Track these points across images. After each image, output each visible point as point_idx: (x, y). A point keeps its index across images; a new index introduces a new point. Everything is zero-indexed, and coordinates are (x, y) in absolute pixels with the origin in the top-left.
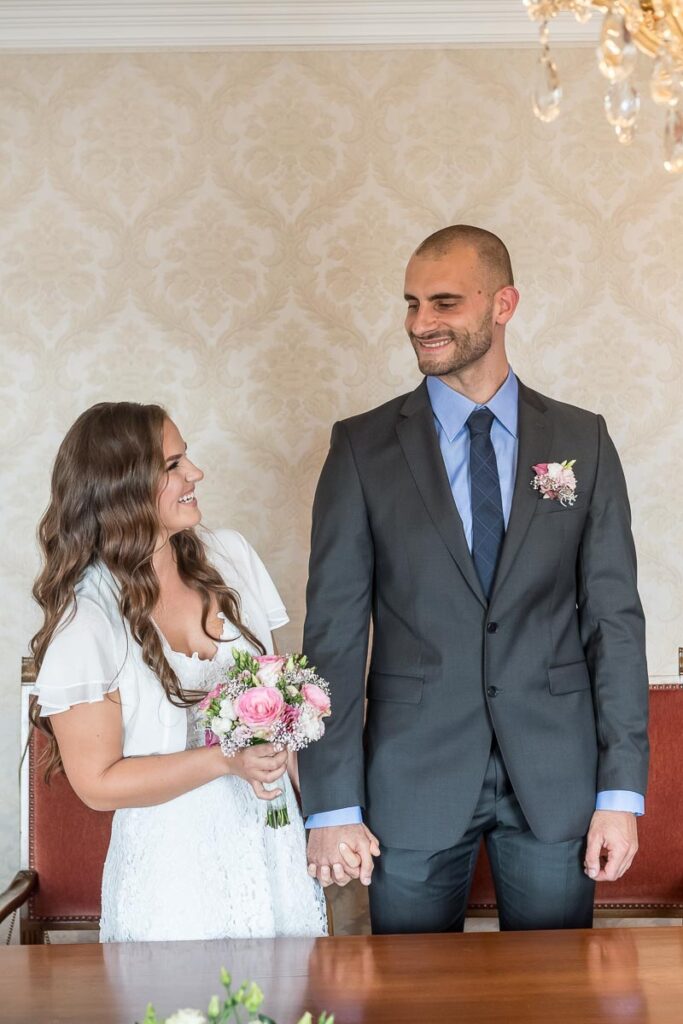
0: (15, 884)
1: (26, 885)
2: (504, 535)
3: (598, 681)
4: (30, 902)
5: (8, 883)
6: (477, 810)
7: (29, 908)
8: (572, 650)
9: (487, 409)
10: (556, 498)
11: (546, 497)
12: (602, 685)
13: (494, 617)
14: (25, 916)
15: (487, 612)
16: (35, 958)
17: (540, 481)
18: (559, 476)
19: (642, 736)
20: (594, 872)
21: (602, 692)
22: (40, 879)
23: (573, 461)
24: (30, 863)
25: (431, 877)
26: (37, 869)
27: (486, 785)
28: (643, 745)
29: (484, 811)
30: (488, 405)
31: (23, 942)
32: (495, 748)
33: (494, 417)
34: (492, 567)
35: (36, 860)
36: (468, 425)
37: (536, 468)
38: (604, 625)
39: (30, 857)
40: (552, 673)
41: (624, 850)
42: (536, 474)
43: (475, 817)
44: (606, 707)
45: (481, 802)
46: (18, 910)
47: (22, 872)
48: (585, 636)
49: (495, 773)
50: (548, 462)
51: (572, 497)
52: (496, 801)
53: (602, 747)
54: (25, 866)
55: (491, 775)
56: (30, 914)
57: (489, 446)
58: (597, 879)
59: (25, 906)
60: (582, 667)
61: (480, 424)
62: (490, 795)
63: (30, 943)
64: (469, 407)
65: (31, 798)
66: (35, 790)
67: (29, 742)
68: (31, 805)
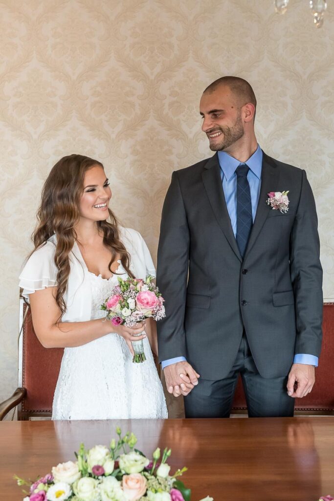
0: (16, 394)
1: (21, 394)
2: (252, 226)
3: (298, 300)
4: (22, 403)
5: (11, 395)
6: (235, 363)
7: (22, 406)
8: (286, 284)
9: (246, 165)
10: (279, 210)
11: (274, 208)
12: (299, 302)
13: (245, 267)
14: (20, 410)
15: (242, 264)
16: (24, 428)
17: (271, 201)
18: (281, 199)
19: (318, 328)
20: (291, 393)
21: (299, 306)
22: (28, 392)
23: (288, 192)
24: (23, 384)
25: (213, 393)
26: (26, 387)
27: (239, 351)
28: (319, 332)
29: (238, 364)
30: (246, 163)
31: (19, 419)
32: (244, 335)
33: (249, 169)
34: (245, 242)
35: (26, 383)
36: (236, 172)
37: (269, 194)
38: (301, 273)
39: (23, 381)
40: (275, 296)
41: (305, 383)
42: (269, 197)
43: (234, 367)
44: (302, 313)
45: (237, 359)
46: (17, 406)
47: (18, 388)
48: (293, 277)
49: (244, 346)
50: (275, 191)
51: (286, 209)
52: (244, 359)
53: (298, 333)
54: (20, 386)
55: (242, 347)
56: (22, 409)
57: (247, 182)
58: (293, 396)
59: (20, 405)
60: (291, 293)
61: (242, 172)
62: (242, 356)
63: (22, 420)
64: (237, 164)
65: (24, 353)
66: (26, 349)
67: (23, 326)
68: (24, 356)
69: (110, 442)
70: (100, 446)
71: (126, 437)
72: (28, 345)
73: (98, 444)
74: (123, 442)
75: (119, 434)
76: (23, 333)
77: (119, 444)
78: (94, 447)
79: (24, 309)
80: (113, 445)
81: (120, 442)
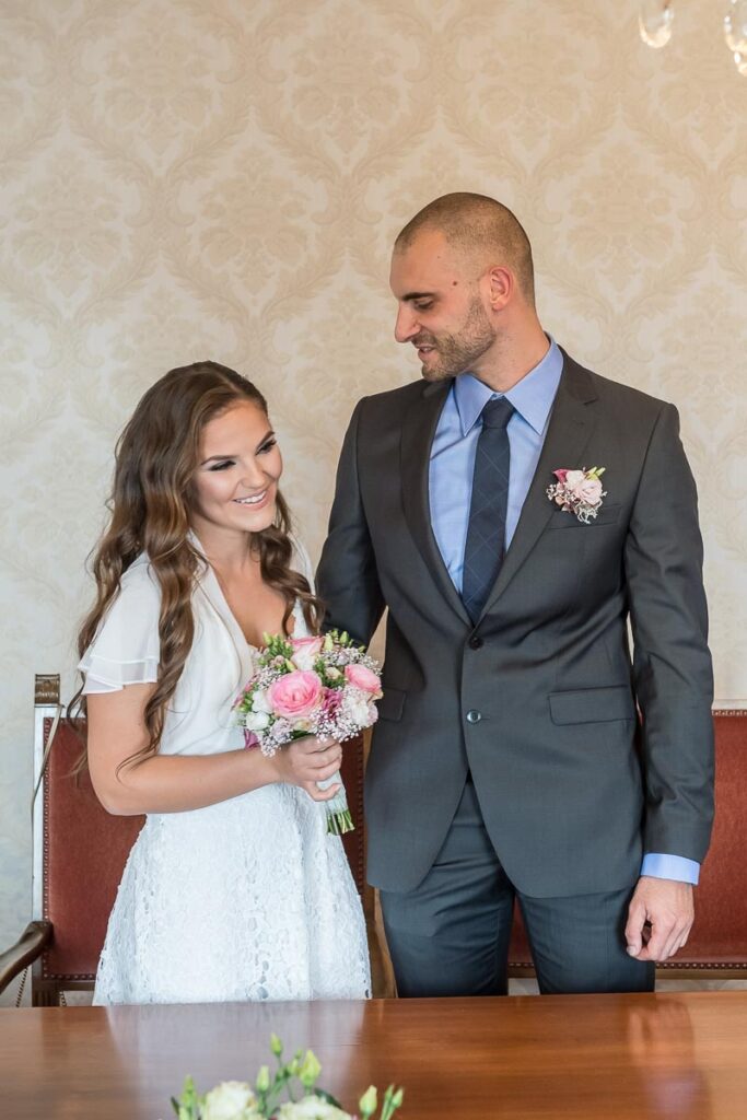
0: (27, 937)
1: (39, 938)
4: (44, 958)
5: (18, 936)
7: (43, 965)
9: (505, 399)
11: (564, 509)
14: (38, 974)
16: (49, 1022)
20: (634, 949)
22: (56, 932)
23: (602, 470)
24: (44, 912)
26: (52, 920)
30: (507, 395)
31: (35, 1004)
33: (514, 411)
35: (51, 910)
36: (482, 415)
39: (44, 906)
42: (557, 480)
46: (30, 967)
47: (34, 923)
50: (568, 469)
54: (38, 917)
56: (43, 972)
59: (38, 962)
61: (496, 417)
63: (44, 1006)
64: (486, 395)
65: (45, 838)
66: (50, 828)
67: (44, 773)
68: (45, 845)
69: (255, 1075)
70: (233, 1083)
71: (295, 1063)
72: (54, 818)
73: (228, 1079)
74: (287, 1074)
75: (278, 1054)
76: (44, 791)
77: (278, 1079)
78: (219, 1085)
79: (45, 732)
80: (264, 1081)
81: (281, 1074)
